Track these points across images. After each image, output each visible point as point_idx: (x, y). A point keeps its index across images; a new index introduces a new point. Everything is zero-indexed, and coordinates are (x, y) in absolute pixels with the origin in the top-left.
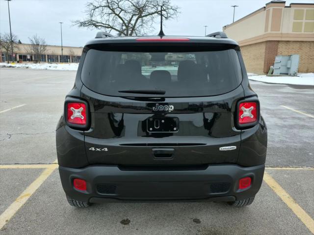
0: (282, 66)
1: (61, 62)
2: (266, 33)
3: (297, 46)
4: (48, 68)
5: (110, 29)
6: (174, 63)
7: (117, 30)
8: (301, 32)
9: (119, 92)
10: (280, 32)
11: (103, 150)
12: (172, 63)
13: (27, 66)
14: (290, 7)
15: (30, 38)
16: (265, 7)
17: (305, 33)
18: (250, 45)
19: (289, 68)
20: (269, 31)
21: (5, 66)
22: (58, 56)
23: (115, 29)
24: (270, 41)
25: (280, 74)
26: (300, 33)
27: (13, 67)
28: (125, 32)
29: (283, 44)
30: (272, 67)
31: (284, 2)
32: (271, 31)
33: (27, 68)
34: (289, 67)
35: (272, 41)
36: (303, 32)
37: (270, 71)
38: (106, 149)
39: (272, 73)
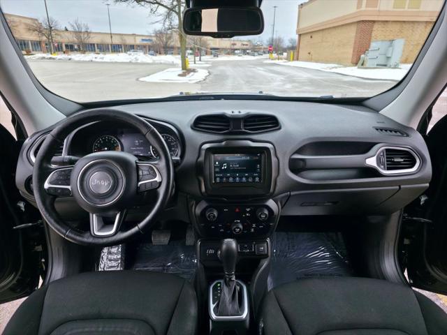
0: (380, 54)
1: (112, 52)
2: (359, 10)
3: (397, 27)
4: (94, 60)
5: (156, 5)
6: (238, 51)
7: (166, 7)
8: (404, 8)
10: (378, 9)
12: (236, 52)
13: (70, 57)
15: (71, 23)
17: (410, 10)
19: (388, 58)
20: (364, 8)
21: (44, 58)
22: (108, 45)
23: (162, 5)
24: (363, 21)
25: (377, 65)
26: (402, 10)
27: (54, 59)
28: (177, 9)
29: (380, 26)
30: (363, 56)
32: (366, 7)
33: (70, 59)
34: (389, 56)
35: (366, 21)
36: (406, 9)
37: (361, 62)
39: (362, 65)
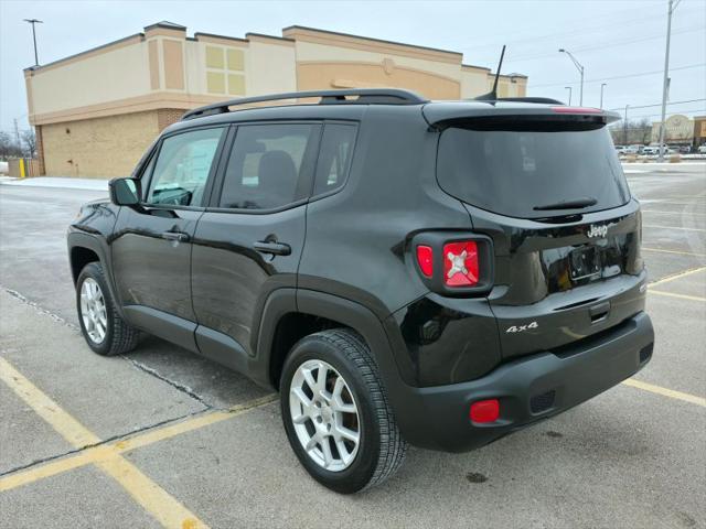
2: (155, 91)
9: (535, 209)
10: (185, 91)
11: (530, 326)
14: (195, 40)
16: (142, 35)
17: (232, 96)
18: (115, 116)
20: (163, 88)
24: (167, 110)
31: (184, 29)
32: (167, 87)
35: (171, 109)
36: (227, 94)
38: (535, 325)
